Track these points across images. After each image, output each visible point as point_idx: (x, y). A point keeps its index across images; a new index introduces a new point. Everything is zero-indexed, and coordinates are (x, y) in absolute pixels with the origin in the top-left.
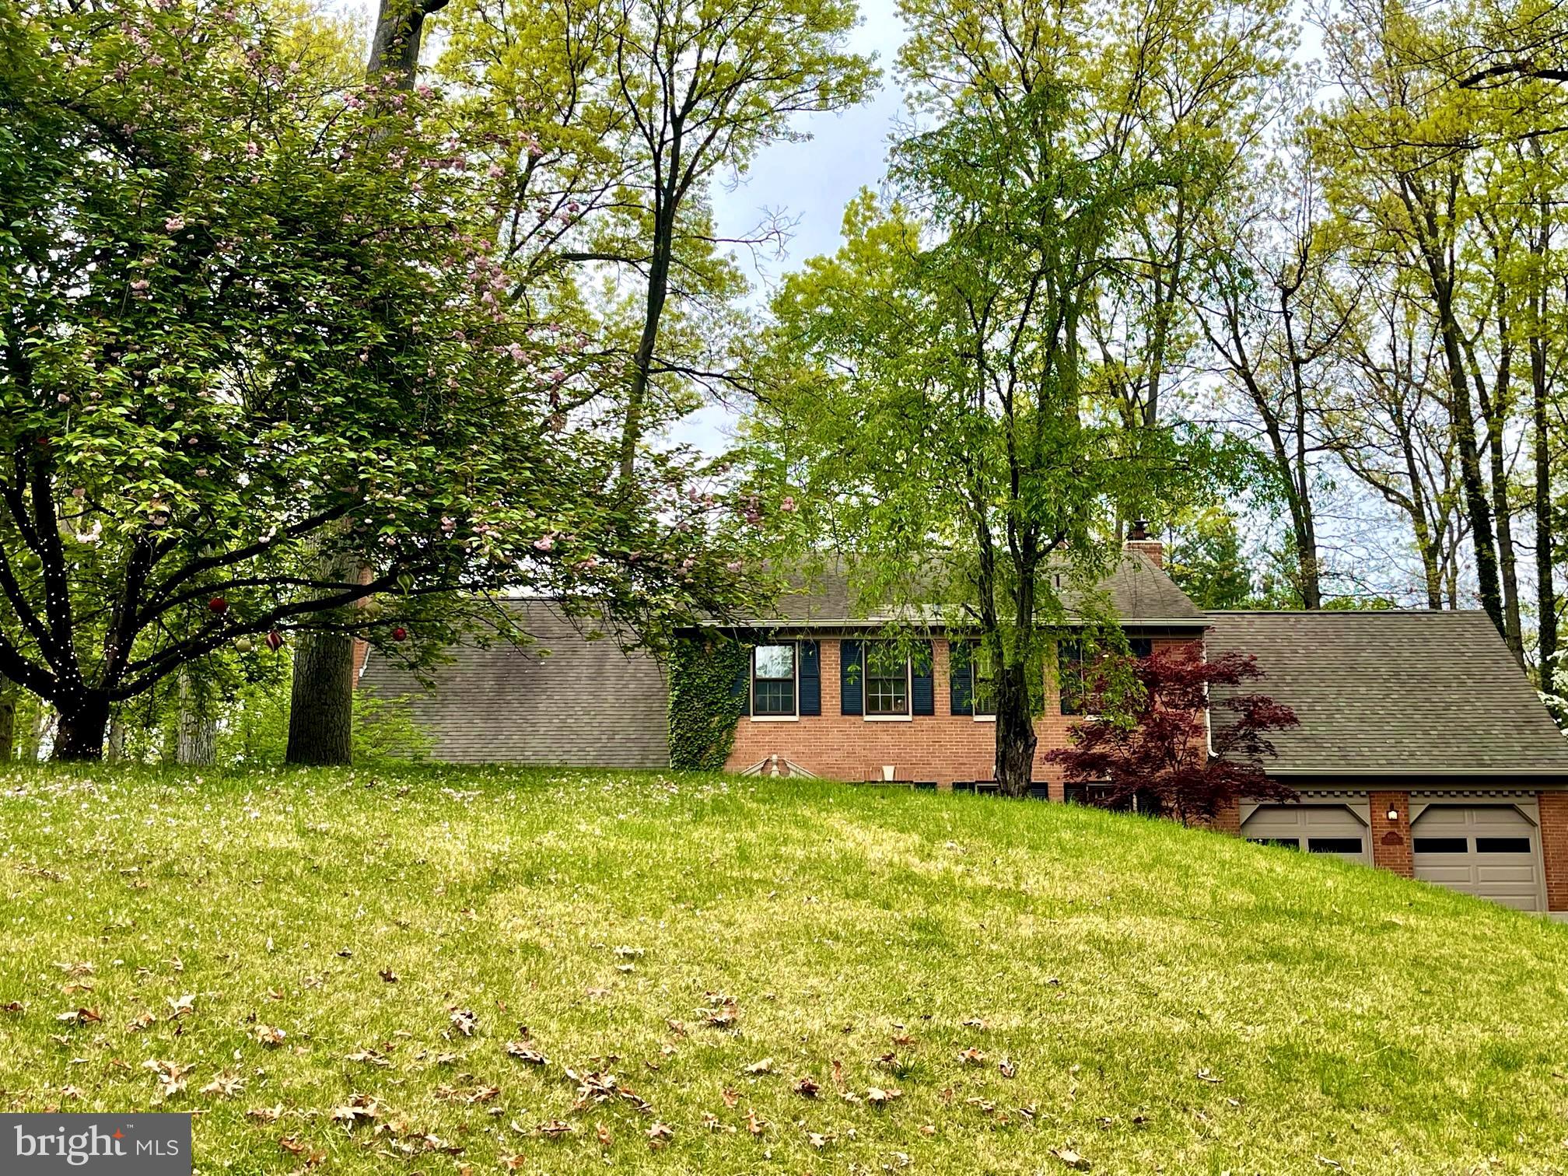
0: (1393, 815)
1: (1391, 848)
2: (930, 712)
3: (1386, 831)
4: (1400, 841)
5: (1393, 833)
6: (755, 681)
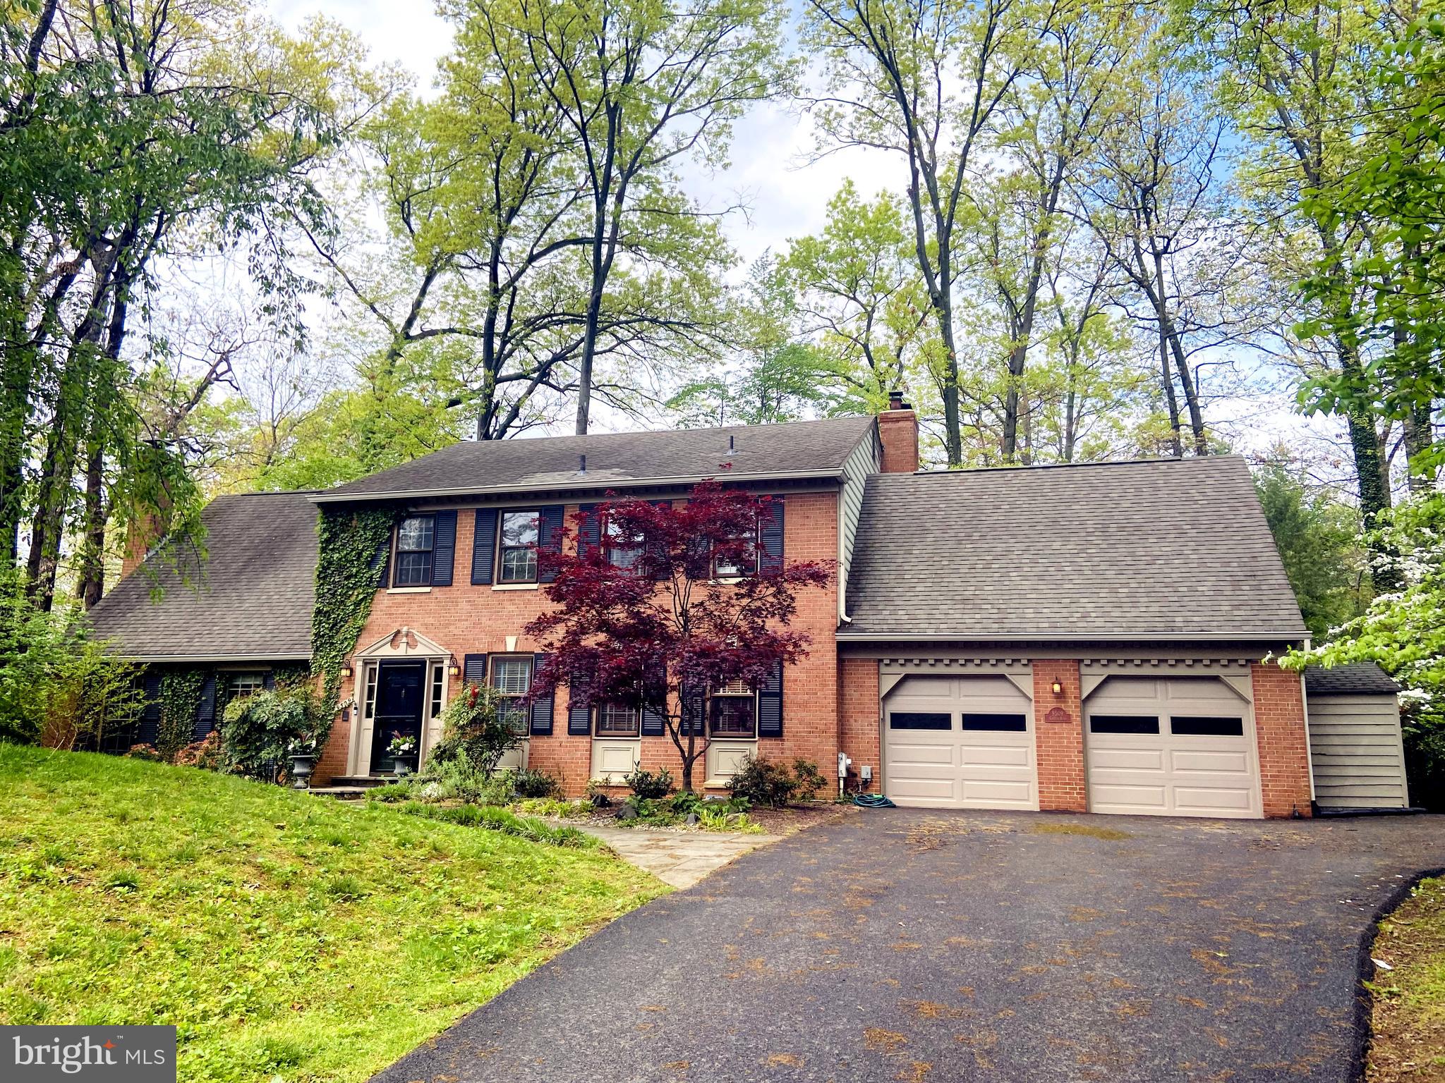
0: (1057, 687)
1: (1057, 726)
3: (1051, 706)
4: (1067, 719)
5: (1059, 709)
6: (398, 553)
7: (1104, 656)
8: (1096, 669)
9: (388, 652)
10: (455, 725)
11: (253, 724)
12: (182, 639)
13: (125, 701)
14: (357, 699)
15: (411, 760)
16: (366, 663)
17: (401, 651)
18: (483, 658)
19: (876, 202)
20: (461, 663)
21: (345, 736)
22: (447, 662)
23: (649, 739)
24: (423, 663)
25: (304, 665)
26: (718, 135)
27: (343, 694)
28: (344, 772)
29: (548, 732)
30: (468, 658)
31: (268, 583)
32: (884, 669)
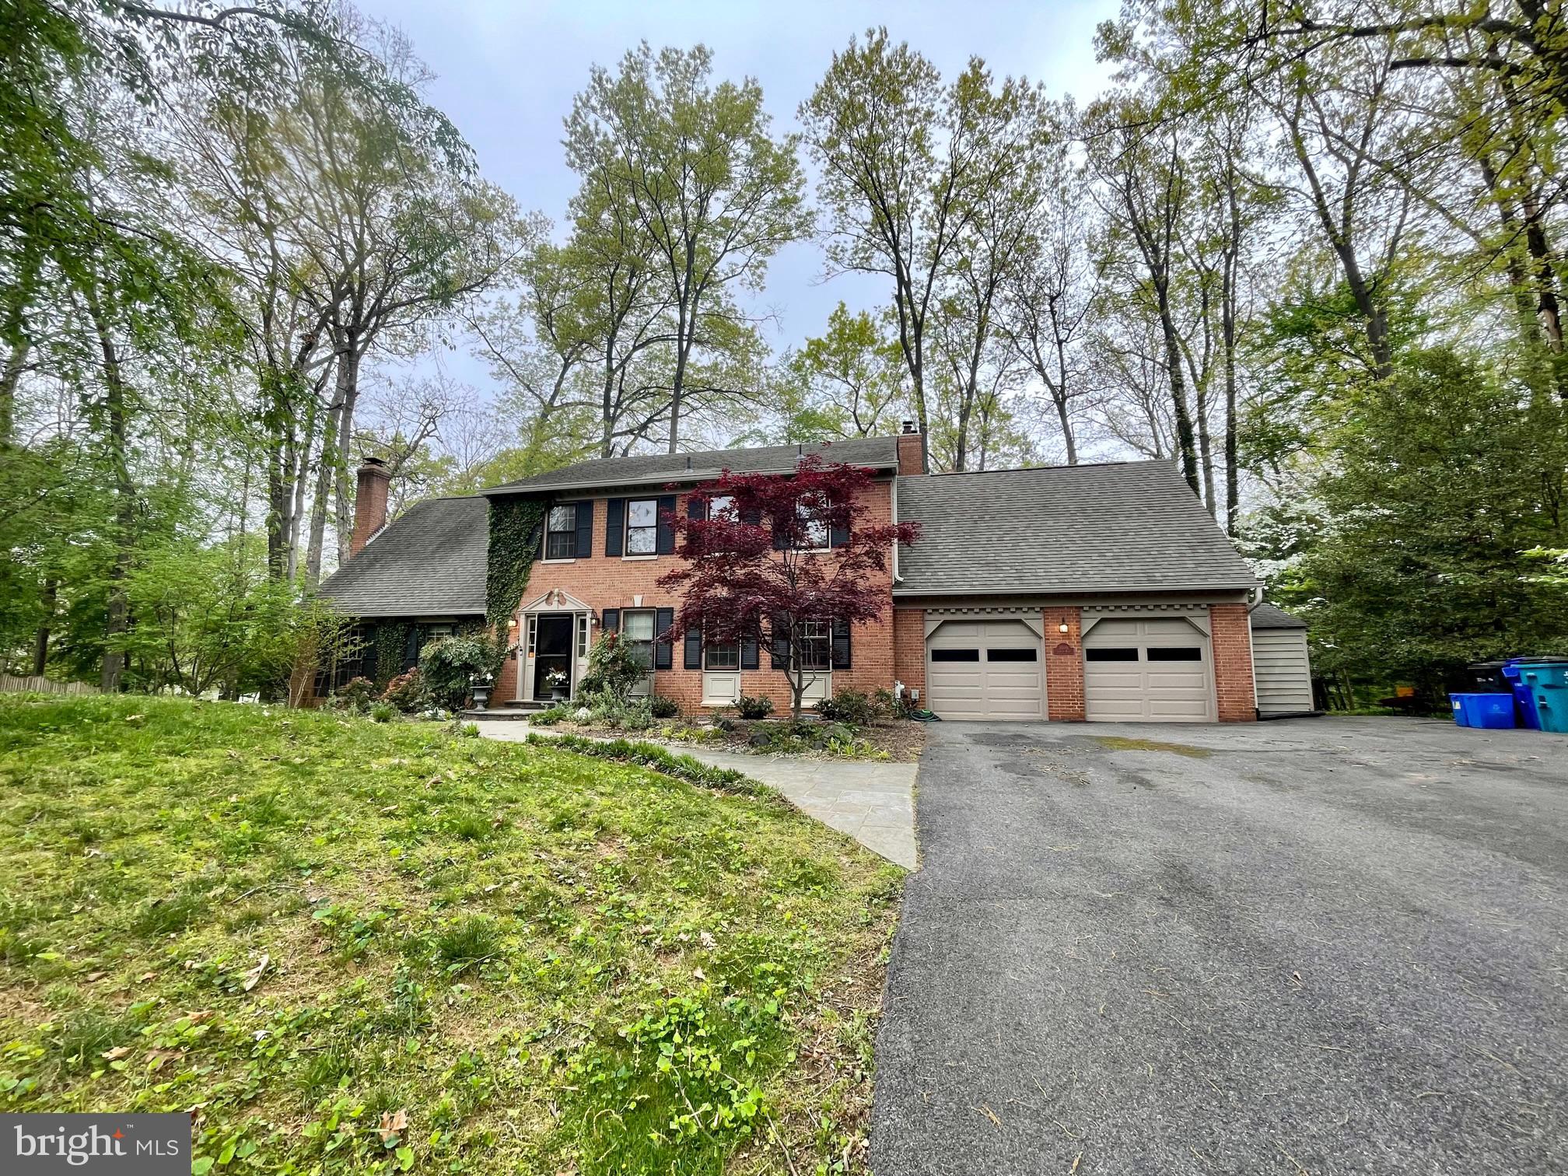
0: (1064, 628)
2: (672, 552)
3: (1058, 642)
4: (1071, 652)
6: (550, 533)
7: (1099, 605)
8: (1093, 614)
9: (544, 608)
10: (600, 661)
11: (443, 661)
12: (391, 599)
13: (345, 645)
14: (522, 643)
15: (564, 689)
16: (527, 617)
17: (554, 607)
18: (616, 611)
19: (859, 318)
20: (600, 616)
21: (515, 671)
22: (589, 616)
23: (746, 672)
24: (571, 615)
25: (480, 618)
26: (757, 268)
27: (510, 639)
28: (514, 696)
29: (669, 667)
30: (605, 612)
31: (455, 559)
32: (928, 617)
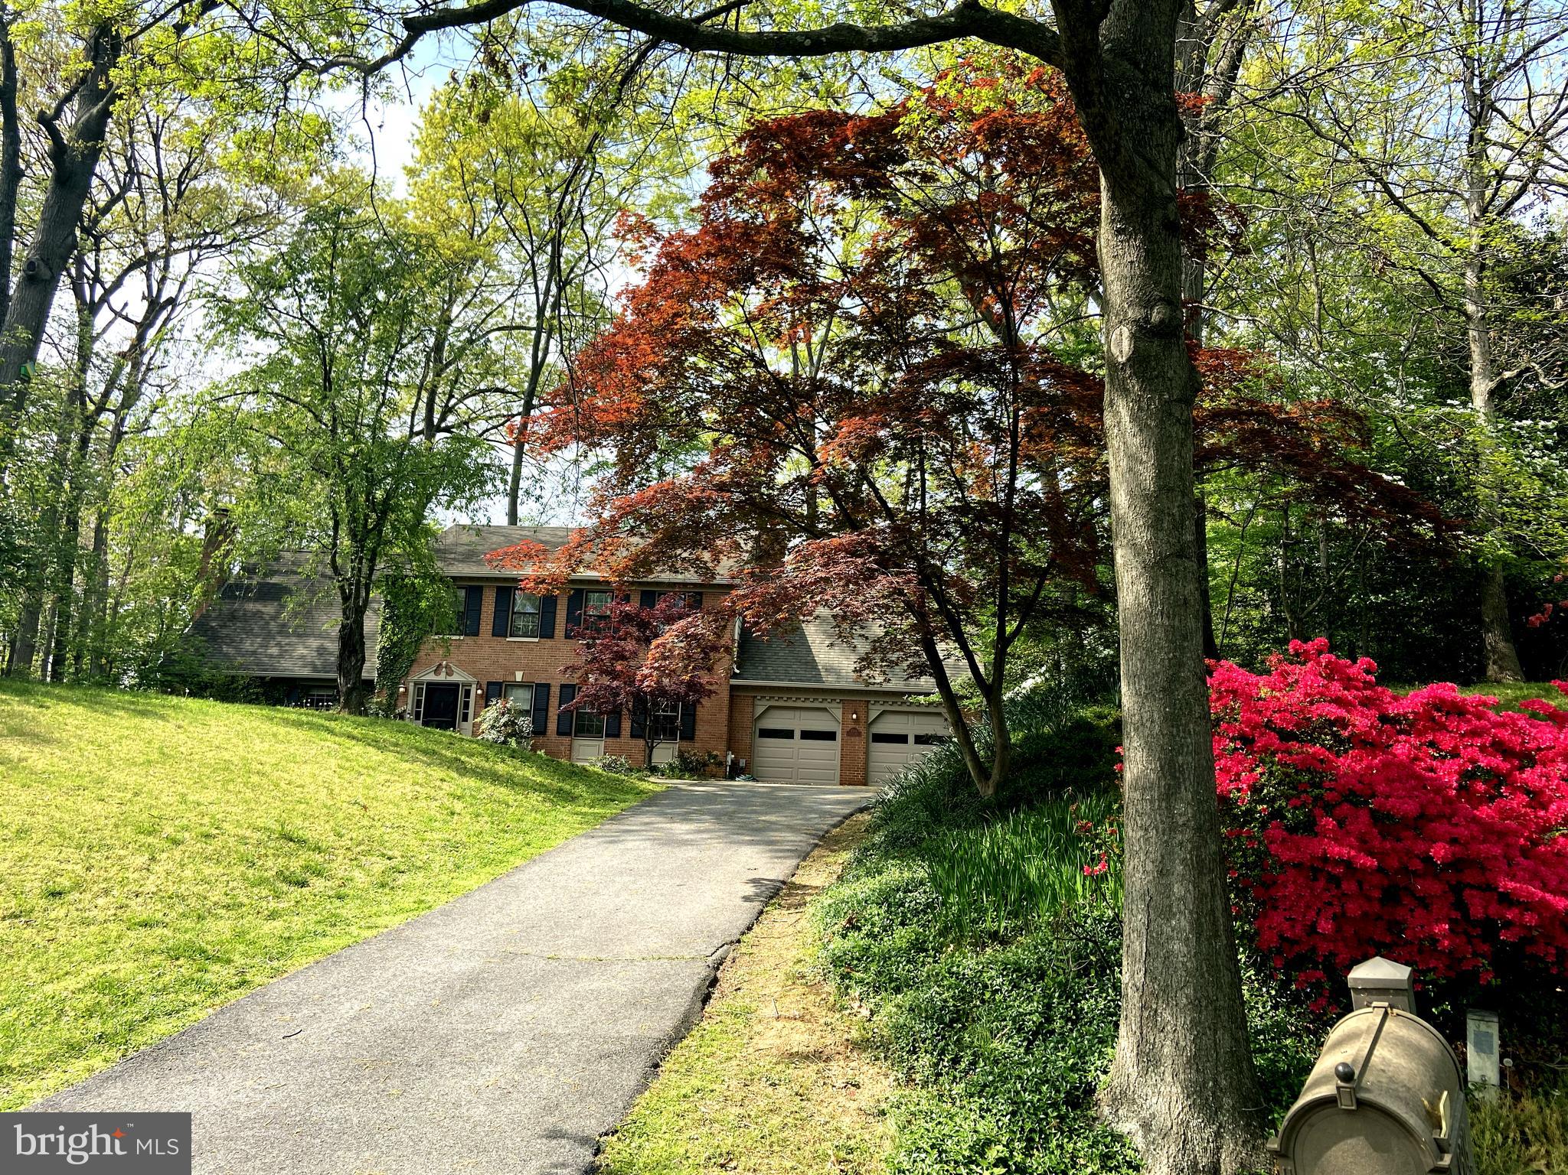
0: (855, 716)
1: (853, 739)
2: (551, 636)
3: (851, 727)
4: (859, 734)
5: (855, 729)
7: (881, 700)
8: (877, 707)
9: (432, 678)
14: (410, 707)
16: (416, 684)
17: (442, 678)
18: (499, 683)
20: (484, 687)
22: (474, 686)
23: (610, 739)
24: (457, 686)
27: (399, 703)
29: (543, 733)
30: (489, 683)
32: (757, 703)
